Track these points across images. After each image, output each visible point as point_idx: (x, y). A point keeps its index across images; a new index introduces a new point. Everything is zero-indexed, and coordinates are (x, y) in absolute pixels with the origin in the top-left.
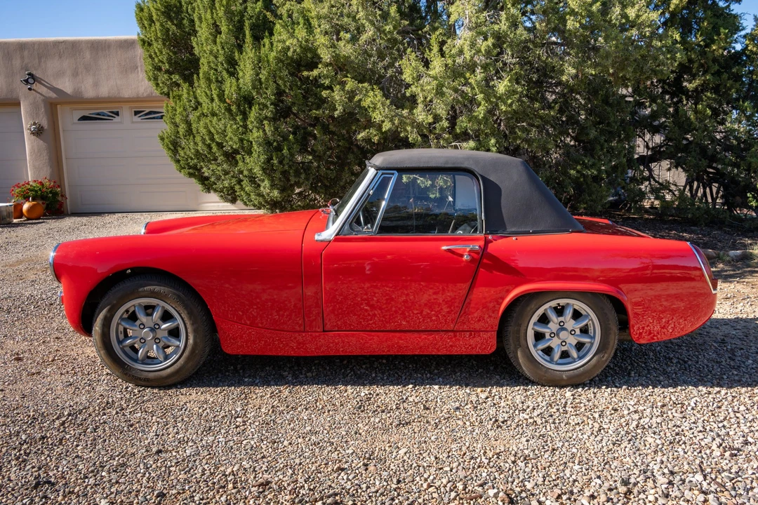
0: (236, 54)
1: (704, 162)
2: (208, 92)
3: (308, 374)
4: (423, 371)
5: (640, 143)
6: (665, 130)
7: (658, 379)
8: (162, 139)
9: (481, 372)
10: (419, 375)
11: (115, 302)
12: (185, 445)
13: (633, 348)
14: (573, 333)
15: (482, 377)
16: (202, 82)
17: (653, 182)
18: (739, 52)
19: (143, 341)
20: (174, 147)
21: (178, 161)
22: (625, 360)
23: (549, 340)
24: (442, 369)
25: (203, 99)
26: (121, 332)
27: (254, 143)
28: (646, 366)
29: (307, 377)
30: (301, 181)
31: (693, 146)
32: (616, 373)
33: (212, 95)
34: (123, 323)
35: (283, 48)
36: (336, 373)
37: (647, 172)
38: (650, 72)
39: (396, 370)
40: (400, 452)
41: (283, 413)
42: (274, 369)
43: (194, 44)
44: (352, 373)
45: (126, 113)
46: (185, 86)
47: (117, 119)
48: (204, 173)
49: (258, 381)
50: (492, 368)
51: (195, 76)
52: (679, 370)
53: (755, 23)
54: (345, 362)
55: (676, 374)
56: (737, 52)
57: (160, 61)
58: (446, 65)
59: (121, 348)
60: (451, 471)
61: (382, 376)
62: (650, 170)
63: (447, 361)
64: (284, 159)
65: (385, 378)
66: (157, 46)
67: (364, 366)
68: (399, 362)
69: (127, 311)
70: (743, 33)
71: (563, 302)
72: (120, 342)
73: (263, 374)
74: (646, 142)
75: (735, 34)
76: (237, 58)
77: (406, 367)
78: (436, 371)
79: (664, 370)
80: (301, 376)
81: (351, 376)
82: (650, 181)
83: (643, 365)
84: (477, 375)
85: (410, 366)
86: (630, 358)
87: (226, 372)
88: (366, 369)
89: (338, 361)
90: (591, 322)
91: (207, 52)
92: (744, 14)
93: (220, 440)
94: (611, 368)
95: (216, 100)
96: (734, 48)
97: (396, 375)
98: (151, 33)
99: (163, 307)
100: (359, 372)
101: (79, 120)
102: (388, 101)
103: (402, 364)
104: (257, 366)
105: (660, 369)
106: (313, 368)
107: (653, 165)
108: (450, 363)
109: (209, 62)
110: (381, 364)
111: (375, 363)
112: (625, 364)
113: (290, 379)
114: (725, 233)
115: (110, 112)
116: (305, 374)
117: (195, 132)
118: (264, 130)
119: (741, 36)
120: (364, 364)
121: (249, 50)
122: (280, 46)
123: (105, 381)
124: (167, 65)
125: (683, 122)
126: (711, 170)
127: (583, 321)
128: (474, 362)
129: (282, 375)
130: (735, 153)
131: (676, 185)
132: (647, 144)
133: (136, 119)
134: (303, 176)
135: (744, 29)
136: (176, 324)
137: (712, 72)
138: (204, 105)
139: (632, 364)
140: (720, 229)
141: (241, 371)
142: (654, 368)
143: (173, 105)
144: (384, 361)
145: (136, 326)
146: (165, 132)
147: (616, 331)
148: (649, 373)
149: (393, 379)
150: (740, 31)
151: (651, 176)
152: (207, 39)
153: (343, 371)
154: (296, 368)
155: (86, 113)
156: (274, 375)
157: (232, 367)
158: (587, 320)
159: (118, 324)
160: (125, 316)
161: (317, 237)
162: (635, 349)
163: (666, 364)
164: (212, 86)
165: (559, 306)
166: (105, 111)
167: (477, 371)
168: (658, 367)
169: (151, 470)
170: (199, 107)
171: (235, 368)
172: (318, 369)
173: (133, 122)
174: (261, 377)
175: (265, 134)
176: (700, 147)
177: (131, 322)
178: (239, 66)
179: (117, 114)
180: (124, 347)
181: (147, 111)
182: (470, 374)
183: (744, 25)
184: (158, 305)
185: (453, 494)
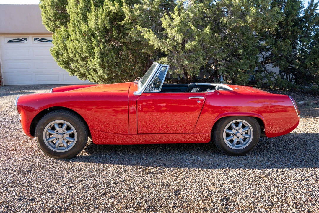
0: (87, 13)
1: (288, 64)
2: (74, 30)
3: (129, 153)
4: (178, 151)
5: (261, 56)
6: (271, 50)
7: (275, 153)
8: (52, 51)
9: (202, 151)
10: (177, 153)
11: (45, 122)
12: (82, 182)
13: (264, 141)
14: (242, 134)
15: (203, 153)
16: (71, 25)
17: (266, 73)
18: (302, 17)
19: (58, 139)
20: (57, 55)
21: (59, 61)
22: (261, 146)
23: (232, 137)
24: (186, 150)
25: (72, 34)
26: (48, 135)
27: (95, 53)
28: (270, 148)
29: (129, 154)
30: (117, 70)
31: (283, 57)
32: (258, 151)
33: (76, 31)
34: (49, 131)
35: (108, 11)
36: (141, 152)
37: (264, 68)
38: (267, 25)
39: (166, 151)
40: (174, 183)
41: (122, 169)
42: (113, 151)
43: (67, 8)
44: (148, 152)
45: (30, 39)
46: (62, 27)
47: (26, 42)
48: (71, 67)
49: (108, 156)
50: (207, 149)
51: (68, 23)
52: (283, 149)
53: (308, 5)
54: (144, 148)
55: (282, 151)
56: (301, 17)
57: (50, 16)
58: (181, 20)
59: (48, 142)
60: (197, 189)
61: (161, 153)
62: (265, 68)
63: (188, 147)
64: (109, 61)
65: (163, 154)
66: (48, 8)
67: (153, 150)
68: (167, 148)
69: (51, 126)
70: (303, 9)
71: (238, 120)
72: (47, 140)
73: (109, 153)
74: (263, 55)
75: (301, 9)
76: (87, 15)
77: (171, 150)
78: (184, 151)
79: (277, 149)
80: (126, 154)
81: (148, 153)
82: (265, 72)
83: (269, 148)
84: (201, 152)
85: (172, 149)
86: (263, 145)
87: (92, 153)
88: (154, 150)
89: (141, 147)
90: (249, 129)
91: (73, 12)
92: (304, 1)
93: (97, 180)
94: (256, 149)
95: (78, 34)
96: (300, 15)
97: (167, 153)
98: (46, 3)
99: (67, 124)
100: (151, 152)
101: (8, 42)
102: (156, 36)
103: (169, 148)
104: (106, 150)
105: (276, 149)
106: (131, 150)
107: (266, 65)
108: (189, 148)
109: (74, 17)
110: (160, 148)
111: (157, 148)
112: (261, 147)
113: (122, 155)
114: (296, 94)
115: (22, 39)
116: (128, 153)
117: (68, 48)
118: (100, 48)
119: (303, 10)
120: (152, 148)
121: (93, 12)
122: (107, 10)
123: (39, 157)
124: (53, 17)
125: (279, 47)
126: (290, 68)
127: (247, 129)
128: (199, 147)
129: (118, 154)
130: (300, 60)
131: (276, 74)
132: (264, 56)
133: (35, 42)
134: (118, 68)
135: (304, 7)
136: (73, 131)
137: (291, 26)
138: (72, 36)
139: (264, 147)
140: (294, 92)
141: (99, 152)
142: (273, 148)
143: (57, 35)
144: (161, 147)
145: (55, 132)
146: (53, 48)
147: (260, 133)
148: (271, 150)
149: (166, 154)
150: (303, 8)
151: (265, 70)
152: (73, 6)
153: (144, 151)
154: (123, 151)
155: (12, 39)
156: (114, 154)
157: (95, 151)
158: (248, 129)
159: (47, 131)
160: (50, 128)
161: (134, 93)
162: (265, 141)
163: (278, 147)
164: (76, 28)
165: (237, 122)
166: (20, 38)
167: (201, 151)
168: (275, 148)
169: (70, 192)
170: (70, 37)
171: (96, 151)
172: (133, 151)
173: (33, 44)
174: (108, 154)
175: (101, 49)
176: (286, 58)
177: (52, 131)
178: (89, 19)
179: (26, 39)
180: (49, 141)
181: (40, 38)
182: (198, 152)
183: (304, 6)
184: (65, 123)
185: (200, 198)
